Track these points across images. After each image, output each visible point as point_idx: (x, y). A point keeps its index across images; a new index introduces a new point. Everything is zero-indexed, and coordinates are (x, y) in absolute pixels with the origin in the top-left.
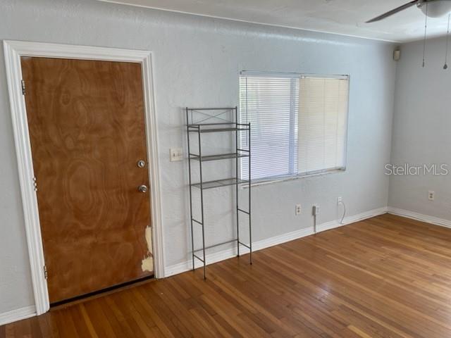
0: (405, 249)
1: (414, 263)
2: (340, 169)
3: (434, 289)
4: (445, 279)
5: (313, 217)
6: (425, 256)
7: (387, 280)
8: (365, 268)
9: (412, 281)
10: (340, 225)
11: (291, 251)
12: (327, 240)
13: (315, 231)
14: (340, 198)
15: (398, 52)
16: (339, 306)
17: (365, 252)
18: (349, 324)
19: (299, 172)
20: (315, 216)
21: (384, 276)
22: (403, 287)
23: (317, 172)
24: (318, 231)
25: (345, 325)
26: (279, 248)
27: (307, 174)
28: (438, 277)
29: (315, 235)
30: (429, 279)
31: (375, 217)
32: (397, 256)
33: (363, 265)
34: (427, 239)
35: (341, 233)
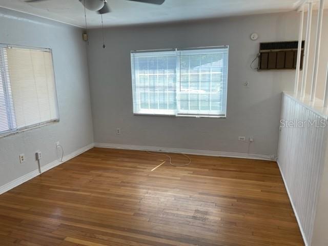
0: (105, 169)
1: (110, 177)
2: (55, 121)
3: (122, 191)
4: (128, 183)
5: (37, 161)
6: (117, 171)
7: (93, 195)
8: (78, 190)
9: (109, 190)
10: (61, 163)
11: (19, 193)
12: (50, 177)
13: (40, 172)
14: (58, 143)
15: (85, 35)
16: (59, 226)
17: (78, 179)
18: (66, 237)
19: (18, 127)
20: (38, 160)
21: (91, 192)
22: (103, 196)
23: (36, 125)
24: (42, 172)
25: (63, 239)
26: (8, 194)
27: (26, 128)
28: (124, 182)
29: (40, 175)
30: (119, 185)
31: (86, 152)
32: (100, 176)
33: (77, 188)
34: (118, 160)
35: (62, 169)
